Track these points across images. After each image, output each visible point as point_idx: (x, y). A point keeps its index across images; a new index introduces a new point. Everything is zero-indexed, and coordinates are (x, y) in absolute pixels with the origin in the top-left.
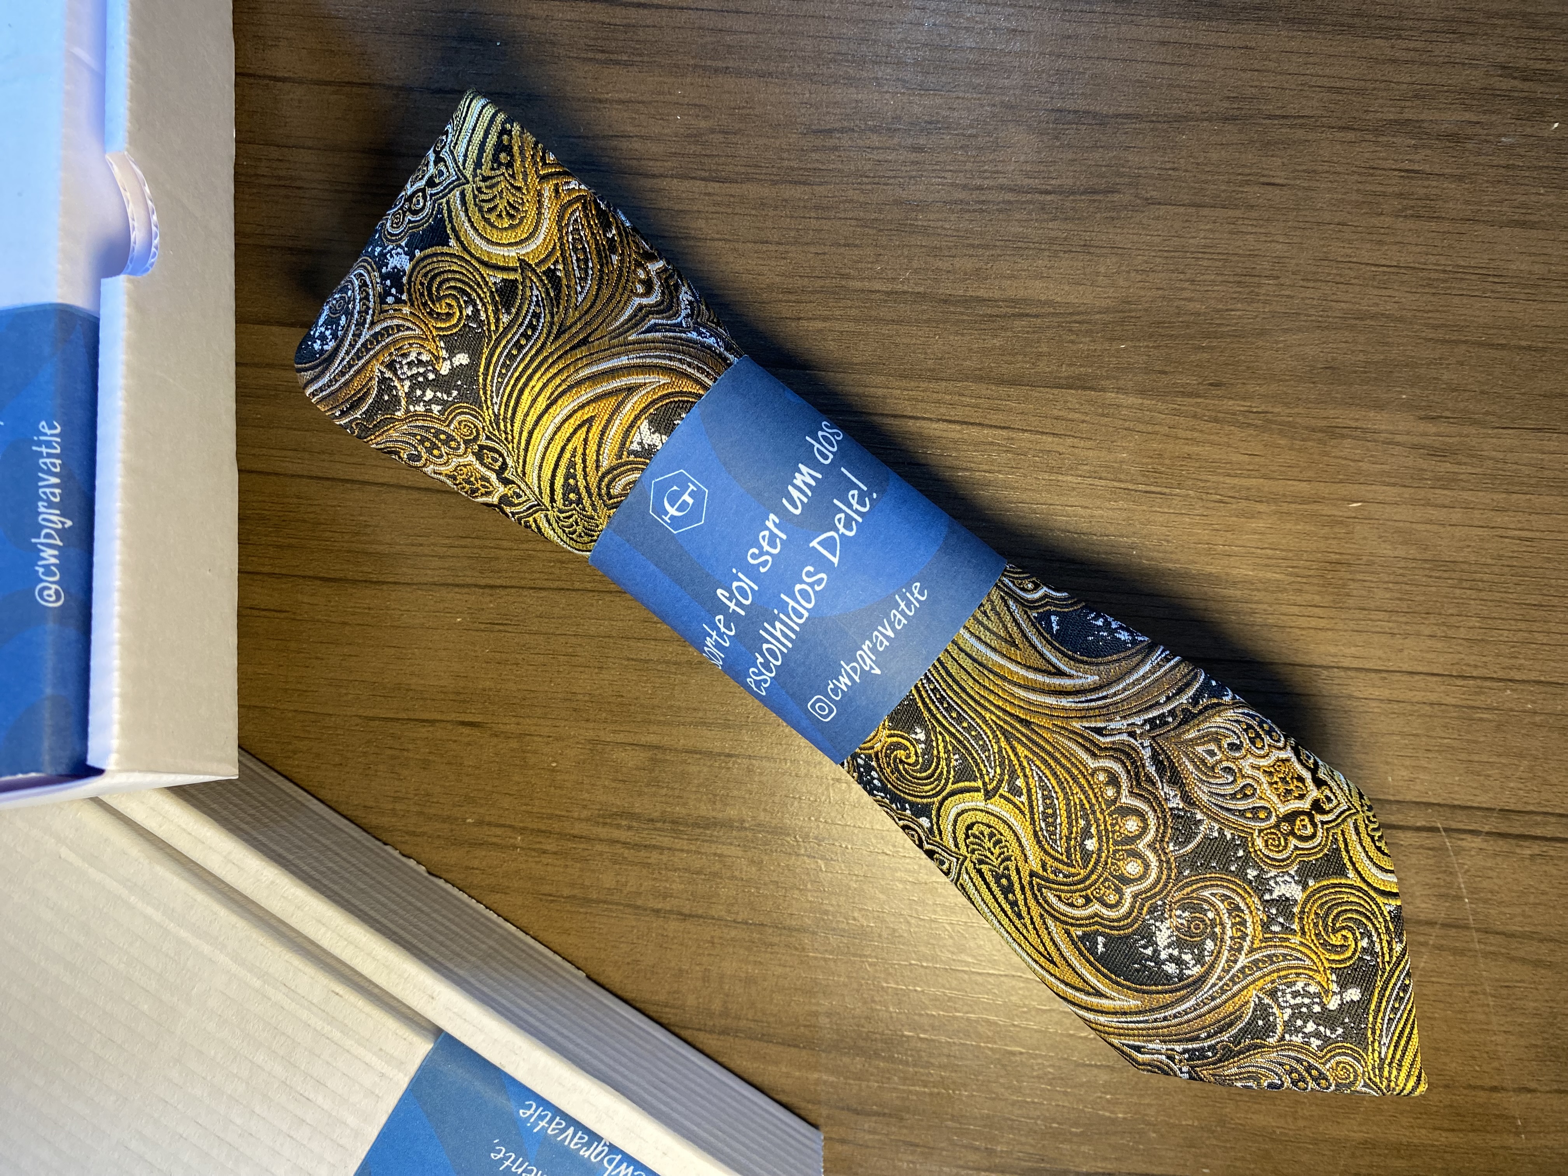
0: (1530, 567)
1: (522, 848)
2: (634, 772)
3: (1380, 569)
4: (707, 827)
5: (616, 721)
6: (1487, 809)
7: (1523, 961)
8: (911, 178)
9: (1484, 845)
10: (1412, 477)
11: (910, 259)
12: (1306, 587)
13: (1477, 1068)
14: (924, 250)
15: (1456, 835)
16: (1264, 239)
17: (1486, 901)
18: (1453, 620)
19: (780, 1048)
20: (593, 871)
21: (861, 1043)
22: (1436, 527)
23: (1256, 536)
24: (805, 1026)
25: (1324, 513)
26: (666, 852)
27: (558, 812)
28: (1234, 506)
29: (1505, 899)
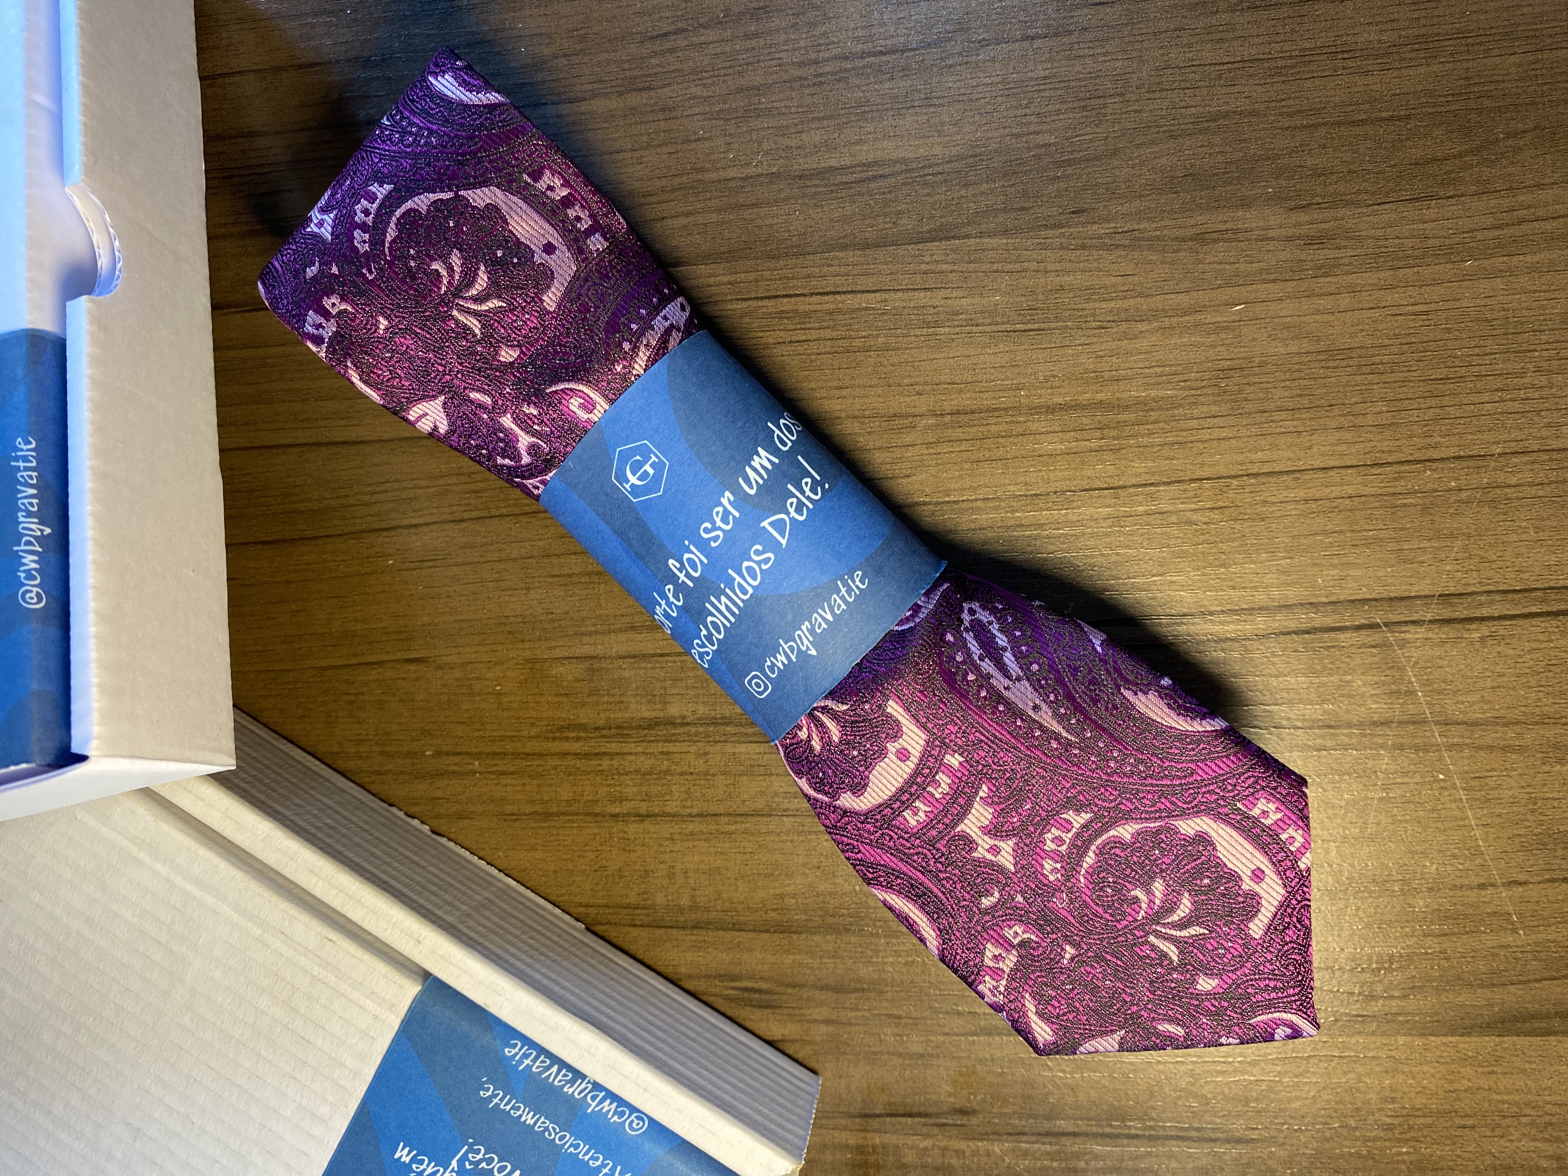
0: (1430, 341)
1: (480, 773)
2: (575, 684)
3: (1274, 368)
4: (650, 727)
5: (550, 638)
6: (1426, 597)
7: (1491, 748)
8: (748, 64)
9: (1430, 635)
10: (1292, 271)
11: (760, 143)
12: (1202, 399)
13: (1460, 867)
14: (771, 131)
15: (1397, 628)
16: (1101, 59)
17: (1440, 692)
18: (1358, 408)
19: (752, 935)
20: (550, 785)
21: (829, 920)
22: (1325, 316)
23: (1142, 356)
24: (774, 910)
25: (1207, 321)
26: (616, 757)
27: (508, 734)
28: (1115, 330)
29: (1461, 687)
